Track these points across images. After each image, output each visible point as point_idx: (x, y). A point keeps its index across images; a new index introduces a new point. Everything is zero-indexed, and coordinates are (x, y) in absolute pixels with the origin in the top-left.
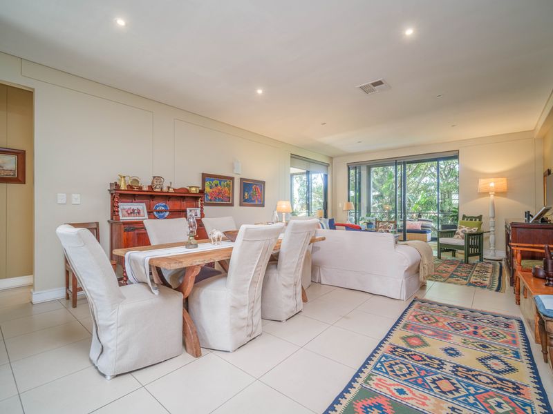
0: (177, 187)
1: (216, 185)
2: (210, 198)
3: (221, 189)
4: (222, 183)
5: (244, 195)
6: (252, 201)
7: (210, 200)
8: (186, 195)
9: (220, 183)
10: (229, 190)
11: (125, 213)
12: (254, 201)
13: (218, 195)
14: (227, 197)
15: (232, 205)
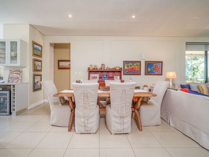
0: (112, 68)
1: (131, 66)
2: (127, 71)
3: (133, 67)
4: (134, 64)
5: (148, 69)
6: (154, 72)
7: (128, 73)
8: (115, 71)
9: (133, 65)
10: (138, 67)
11: (92, 78)
12: (155, 72)
13: (132, 70)
14: (137, 71)
15: (140, 74)
